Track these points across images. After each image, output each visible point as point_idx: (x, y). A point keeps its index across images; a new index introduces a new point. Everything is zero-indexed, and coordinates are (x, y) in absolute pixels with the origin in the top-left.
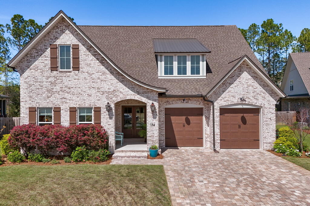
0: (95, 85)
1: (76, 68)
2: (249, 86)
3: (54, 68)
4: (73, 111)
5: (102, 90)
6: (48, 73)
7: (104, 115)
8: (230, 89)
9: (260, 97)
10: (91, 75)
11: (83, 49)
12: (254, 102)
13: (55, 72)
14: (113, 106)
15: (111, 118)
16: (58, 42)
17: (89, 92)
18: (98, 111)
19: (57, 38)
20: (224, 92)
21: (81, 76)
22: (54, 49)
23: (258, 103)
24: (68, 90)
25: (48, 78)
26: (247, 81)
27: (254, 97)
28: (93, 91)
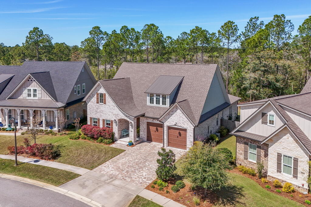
0: (111, 111)
1: (105, 103)
2: (180, 117)
3: (98, 103)
4: (104, 121)
5: (113, 113)
6: (96, 104)
7: (114, 124)
8: (171, 117)
9: (186, 124)
10: (110, 106)
11: (107, 95)
12: (183, 125)
13: (98, 104)
14: (117, 121)
15: (116, 126)
16: (99, 92)
17: (109, 114)
18: (112, 122)
19: (98, 90)
20: (169, 118)
21: (106, 106)
22: (98, 94)
23: (185, 126)
24: (102, 112)
25: (96, 106)
26: (179, 114)
27: (183, 123)
28: (110, 114)
